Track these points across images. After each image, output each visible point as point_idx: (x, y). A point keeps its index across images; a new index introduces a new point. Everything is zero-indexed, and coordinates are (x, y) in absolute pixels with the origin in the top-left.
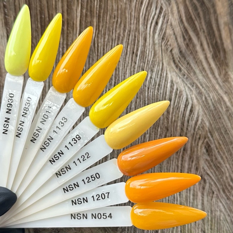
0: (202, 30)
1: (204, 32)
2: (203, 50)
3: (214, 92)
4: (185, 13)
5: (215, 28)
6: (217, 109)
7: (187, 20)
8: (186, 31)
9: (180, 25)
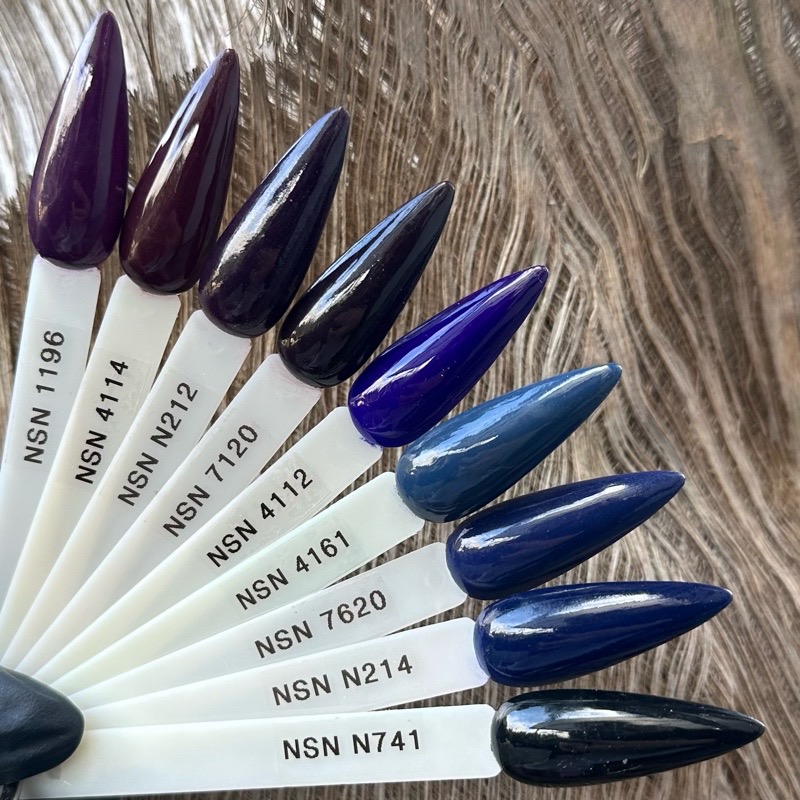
0: (707, 344)
1: (713, 348)
2: (711, 411)
3: (752, 562)
4: (648, 286)
5: (751, 336)
6: (764, 624)
7: (655, 311)
8: (651, 348)
9: (632, 327)
